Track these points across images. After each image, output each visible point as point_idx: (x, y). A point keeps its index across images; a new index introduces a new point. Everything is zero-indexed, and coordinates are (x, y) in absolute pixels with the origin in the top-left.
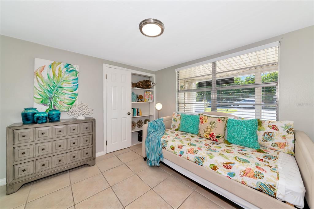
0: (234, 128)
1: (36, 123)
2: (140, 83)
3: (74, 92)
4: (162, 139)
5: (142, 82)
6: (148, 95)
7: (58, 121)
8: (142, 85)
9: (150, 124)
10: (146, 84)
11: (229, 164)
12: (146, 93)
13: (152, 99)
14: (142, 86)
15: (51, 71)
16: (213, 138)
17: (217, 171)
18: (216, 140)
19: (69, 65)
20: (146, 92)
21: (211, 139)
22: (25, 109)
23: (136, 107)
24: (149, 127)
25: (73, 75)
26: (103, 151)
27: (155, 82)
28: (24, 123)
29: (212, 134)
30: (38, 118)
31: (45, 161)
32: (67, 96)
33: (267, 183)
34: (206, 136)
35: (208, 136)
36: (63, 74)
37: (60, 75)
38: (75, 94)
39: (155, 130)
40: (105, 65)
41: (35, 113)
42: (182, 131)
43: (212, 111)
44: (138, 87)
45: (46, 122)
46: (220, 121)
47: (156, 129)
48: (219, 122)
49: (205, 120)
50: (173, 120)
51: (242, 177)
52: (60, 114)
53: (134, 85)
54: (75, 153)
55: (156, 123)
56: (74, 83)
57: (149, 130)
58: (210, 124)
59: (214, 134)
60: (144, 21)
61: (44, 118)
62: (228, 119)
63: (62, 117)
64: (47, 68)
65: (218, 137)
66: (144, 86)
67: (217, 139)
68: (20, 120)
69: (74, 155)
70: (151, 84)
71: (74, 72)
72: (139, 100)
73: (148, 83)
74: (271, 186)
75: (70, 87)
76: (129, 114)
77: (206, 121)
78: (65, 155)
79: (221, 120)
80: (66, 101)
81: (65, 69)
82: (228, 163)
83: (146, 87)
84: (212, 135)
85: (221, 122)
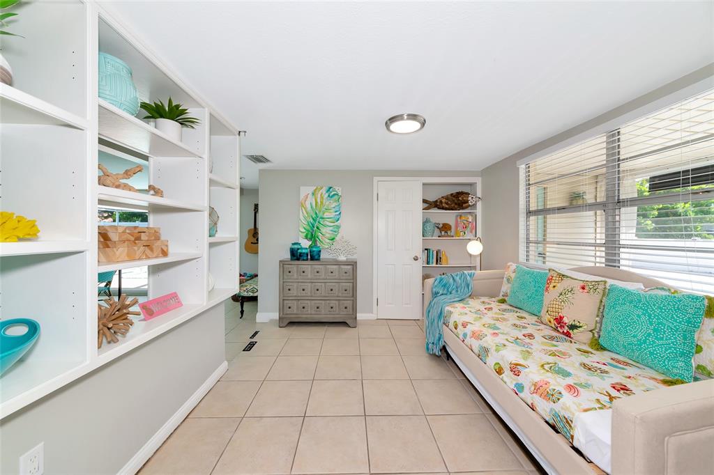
0: (617, 311)
1: (298, 259)
2: (444, 201)
3: (336, 224)
4: (447, 308)
5: (447, 198)
6: (465, 222)
7: (318, 259)
8: (447, 203)
9: (438, 280)
10: (456, 201)
11: (519, 367)
12: (460, 218)
13: (474, 231)
14: (447, 206)
15: (314, 199)
16: (561, 327)
17: (501, 376)
18: (568, 334)
19: (331, 188)
20: (461, 216)
21: (559, 329)
22: (293, 244)
23: (434, 248)
24: (436, 284)
25: (335, 201)
26: (372, 313)
27: (479, 194)
28: (292, 259)
29: (561, 318)
30: (301, 255)
31: (305, 303)
32: (329, 228)
33: (562, 413)
34: (550, 322)
35: (552, 320)
36: (324, 202)
37: (322, 203)
38: (337, 226)
39: (445, 292)
40: (376, 179)
41: (298, 249)
42: (511, 306)
43: (606, 265)
44: (439, 208)
45: (307, 260)
46: (583, 288)
47: (450, 290)
48: (581, 290)
49: (555, 284)
50: (505, 279)
51: (531, 395)
52: (320, 251)
53: (430, 205)
54: (333, 303)
55: (451, 279)
56: (336, 212)
57: (434, 290)
58: (561, 294)
59: (565, 320)
60: (390, 119)
61: (305, 255)
62: (608, 287)
63: (323, 256)
64: (310, 196)
65: (573, 327)
66: (452, 205)
67: (571, 331)
68: (288, 256)
69: (331, 305)
70: (470, 198)
71: (336, 197)
72: (443, 233)
73: (460, 198)
74: (566, 419)
75: (332, 216)
76: (416, 259)
77: (554, 287)
78: (323, 302)
79: (587, 288)
80: (327, 235)
81: (327, 194)
82: (517, 365)
83: (456, 206)
84: (559, 320)
85: (586, 291)
